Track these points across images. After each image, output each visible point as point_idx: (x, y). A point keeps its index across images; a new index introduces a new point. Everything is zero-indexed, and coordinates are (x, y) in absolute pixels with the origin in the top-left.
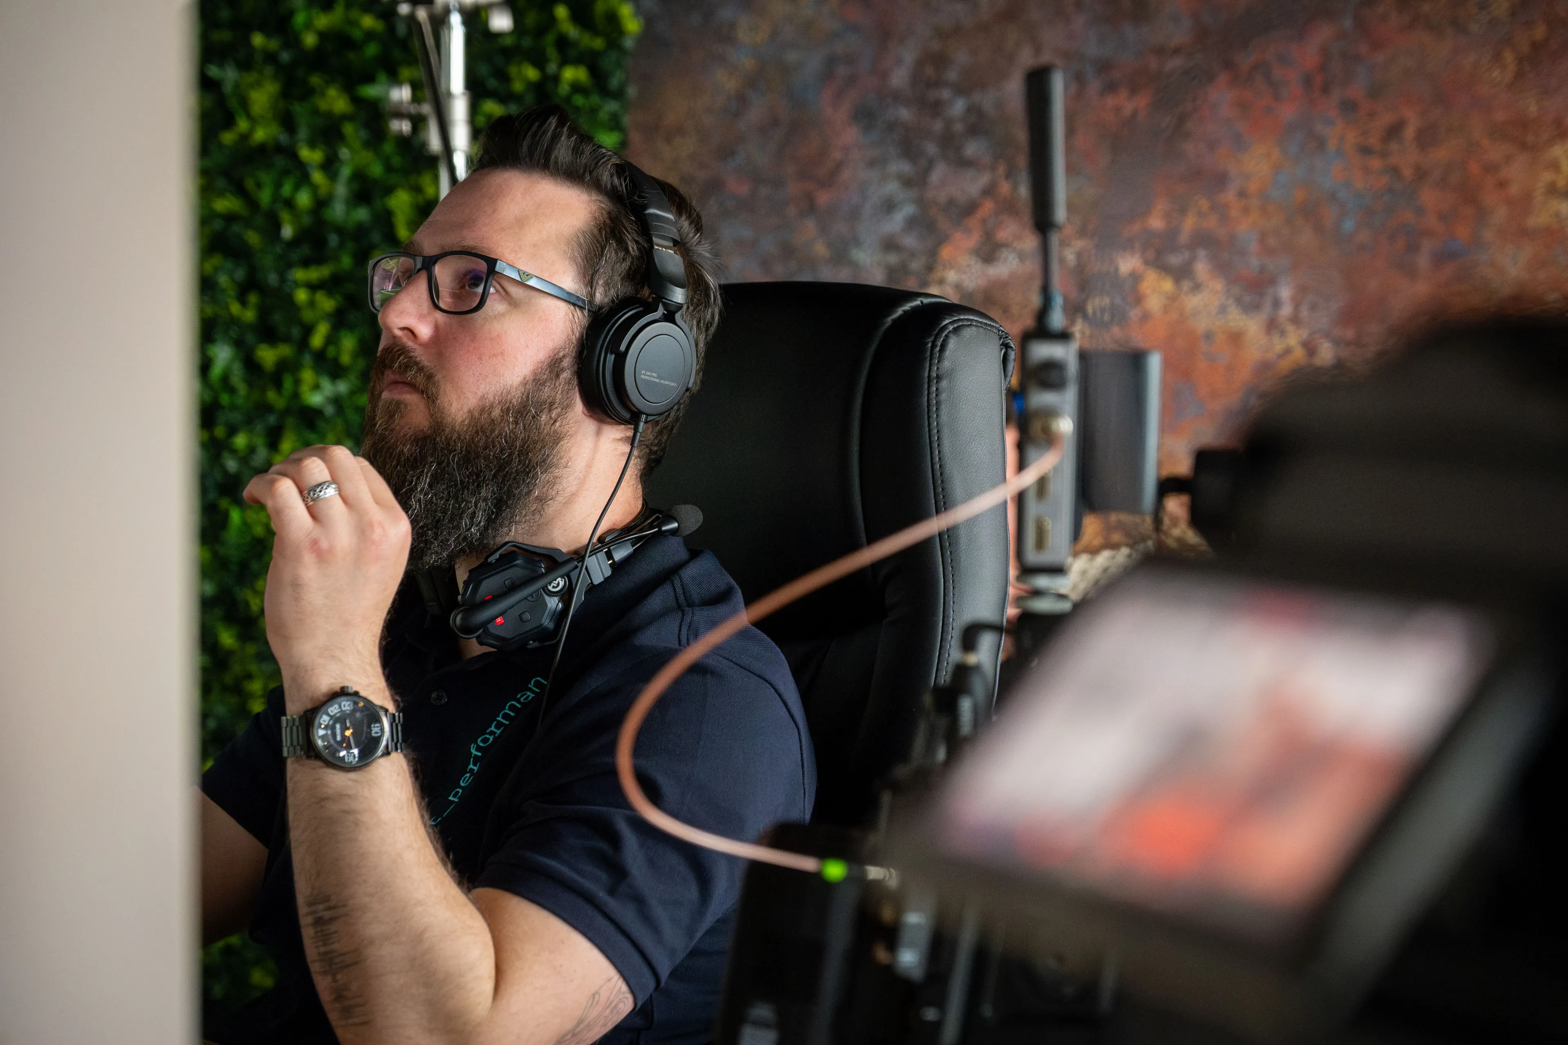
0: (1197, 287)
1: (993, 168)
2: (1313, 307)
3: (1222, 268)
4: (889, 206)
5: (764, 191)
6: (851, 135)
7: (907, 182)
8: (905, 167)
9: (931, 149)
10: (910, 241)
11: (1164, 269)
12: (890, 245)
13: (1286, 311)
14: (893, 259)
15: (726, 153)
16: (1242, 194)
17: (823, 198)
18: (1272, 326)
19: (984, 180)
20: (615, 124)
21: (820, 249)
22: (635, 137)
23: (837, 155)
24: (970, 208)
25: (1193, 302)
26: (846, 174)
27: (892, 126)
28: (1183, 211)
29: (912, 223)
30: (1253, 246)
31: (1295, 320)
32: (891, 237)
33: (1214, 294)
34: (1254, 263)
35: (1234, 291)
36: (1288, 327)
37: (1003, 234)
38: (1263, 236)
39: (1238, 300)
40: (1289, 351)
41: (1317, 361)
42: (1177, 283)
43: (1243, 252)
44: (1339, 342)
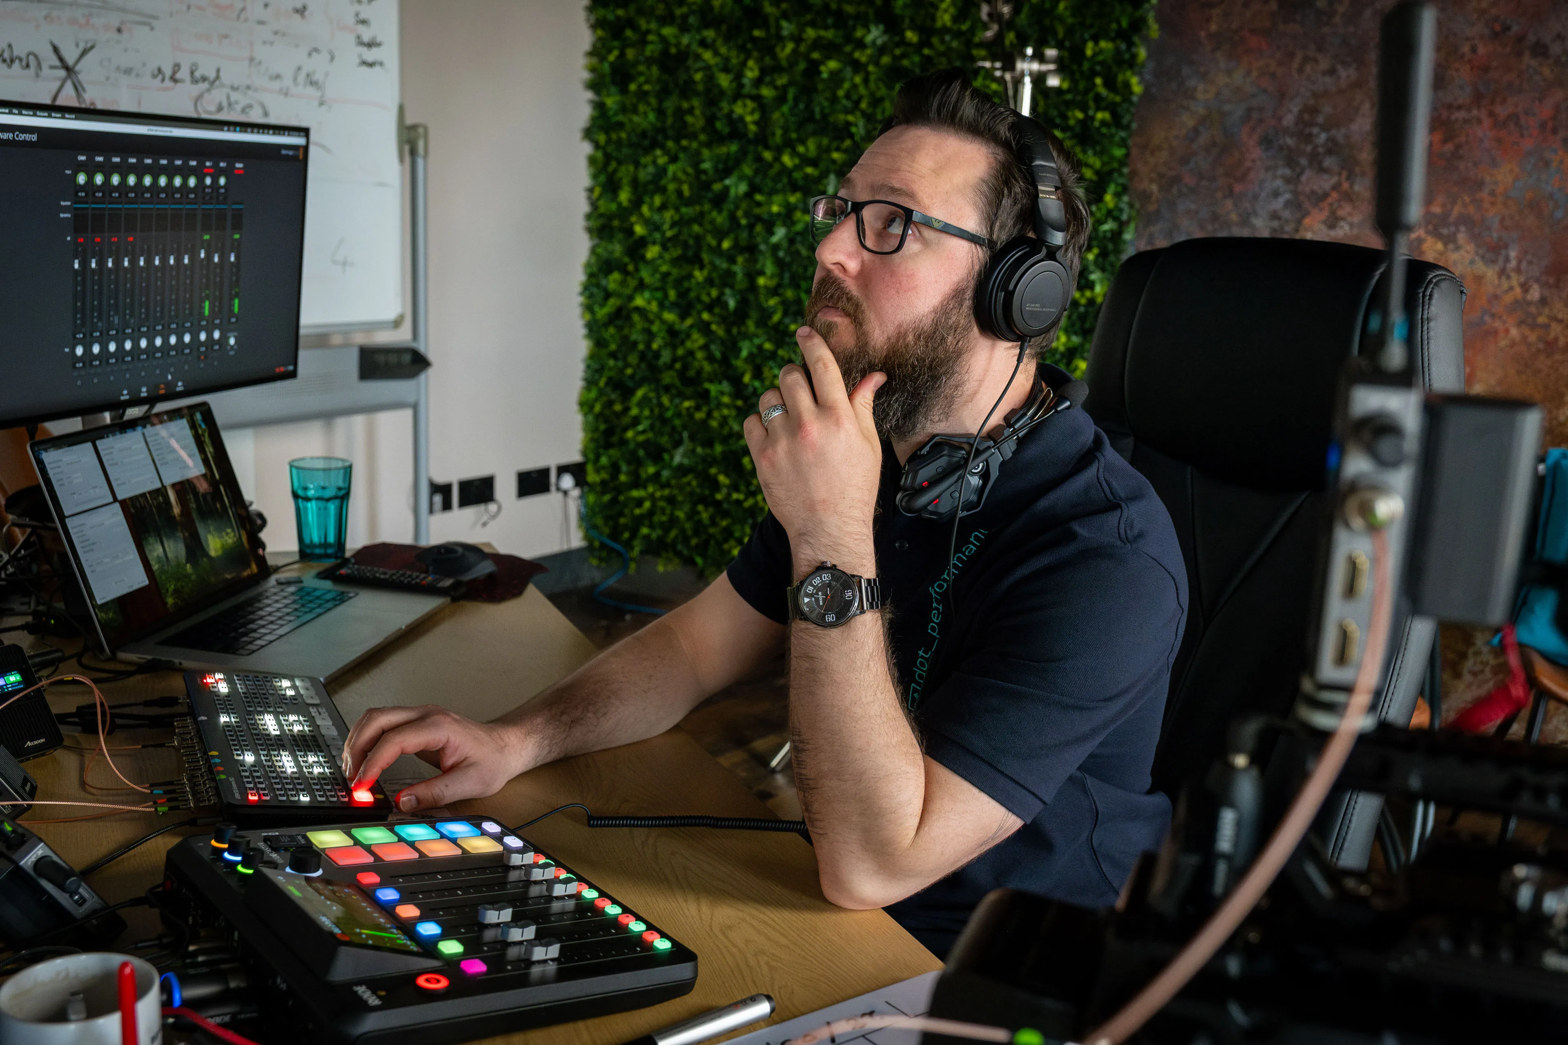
0: (1458, 248)
1: (1340, 174)
2: (1530, 263)
3: (1475, 237)
4: (1276, 194)
5: (1204, 183)
6: (1257, 153)
7: (1287, 180)
8: (1288, 172)
9: (1304, 161)
10: (1286, 214)
11: (1439, 237)
12: (1275, 216)
13: (1513, 264)
14: (1275, 224)
15: (1184, 161)
16: (1493, 193)
17: (1238, 188)
18: (1503, 273)
19: (1334, 180)
20: (1123, 143)
21: (1234, 217)
22: (1134, 152)
23: (1248, 164)
24: (1326, 195)
25: (1454, 256)
26: (1252, 175)
27: (1281, 148)
28: (1454, 203)
29: (1287, 204)
30: (1496, 224)
31: (1518, 270)
32: (1275, 212)
33: (1468, 252)
34: (1495, 235)
35: (1481, 252)
36: (1513, 274)
37: (1341, 213)
38: (1503, 219)
39: (1483, 257)
40: (1511, 288)
41: (1529, 297)
42: (1445, 245)
43: (1489, 229)
44: (1544, 285)
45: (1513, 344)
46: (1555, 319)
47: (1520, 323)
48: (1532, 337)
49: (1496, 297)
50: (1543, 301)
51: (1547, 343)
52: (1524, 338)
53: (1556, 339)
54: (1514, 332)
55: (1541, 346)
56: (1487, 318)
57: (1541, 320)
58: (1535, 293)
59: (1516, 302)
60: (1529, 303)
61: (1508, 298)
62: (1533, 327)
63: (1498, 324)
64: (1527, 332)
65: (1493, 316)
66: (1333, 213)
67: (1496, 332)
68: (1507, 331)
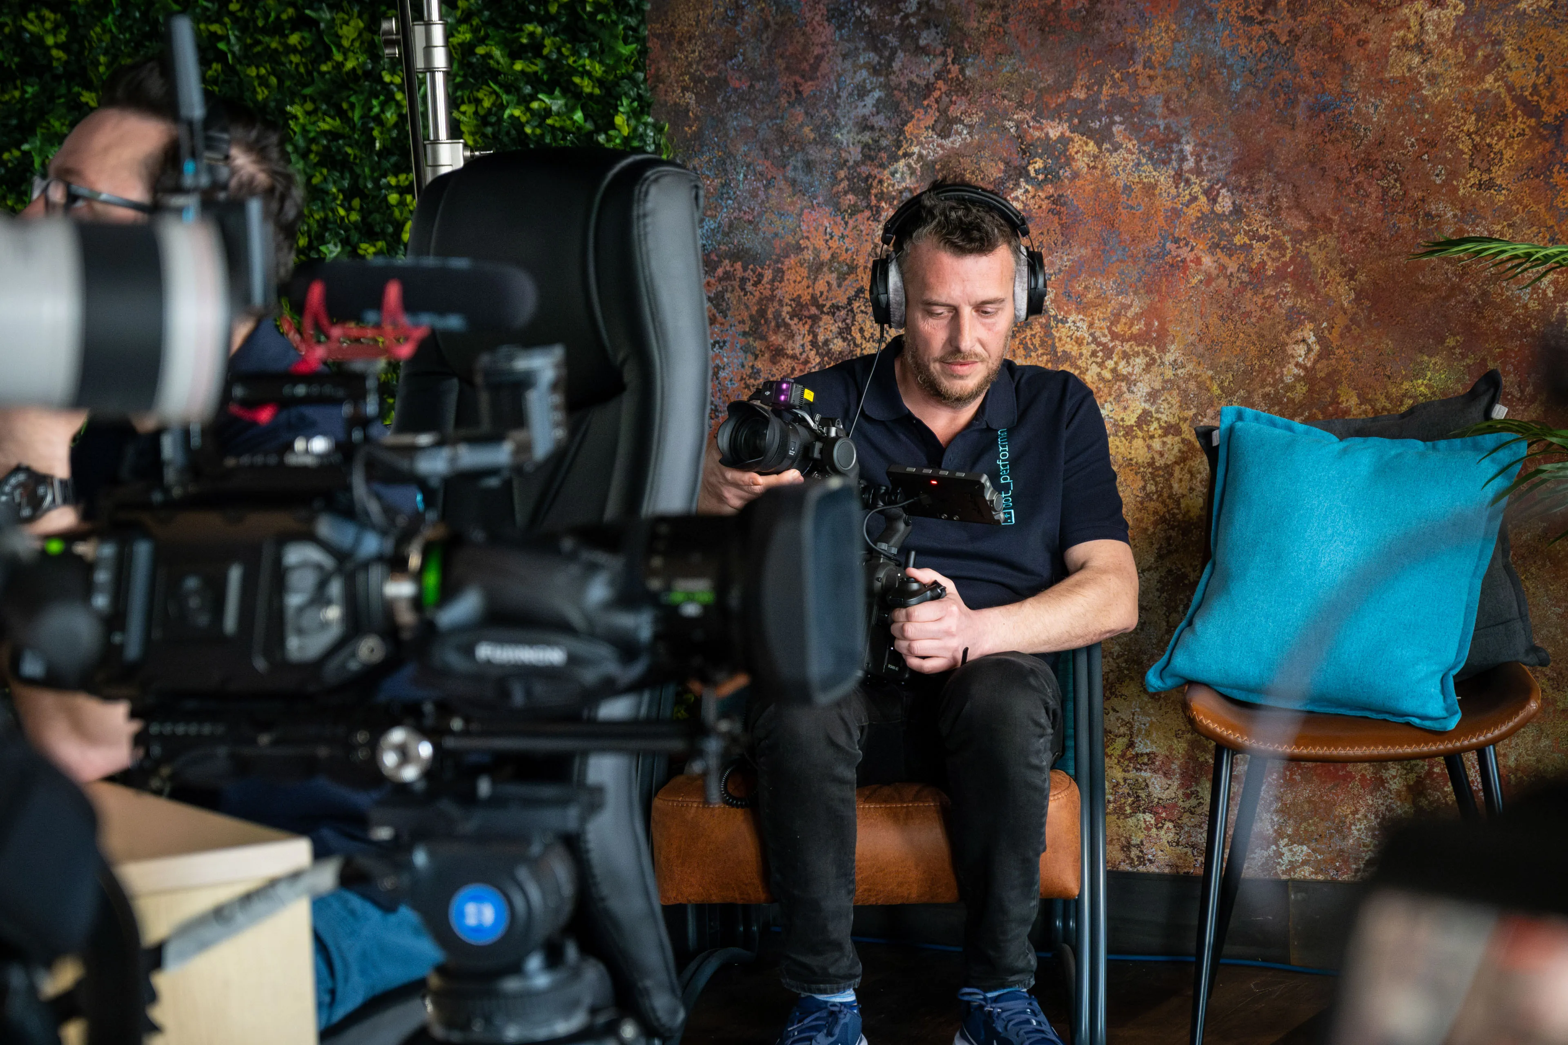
0: (1116, 148)
1: (943, 54)
2: (1212, 158)
3: (1135, 129)
4: (862, 92)
5: (759, 85)
6: (827, 32)
7: (875, 71)
8: (873, 57)
9: (892, 40)
10: (879, 121)
11: (1089, 134)
12: (864, 126)
13: (1190, 163)
14: (866, 137)
15: (727, 54)
16: (1148, 64)
17: (808, 88)
18: (1179, 176)
19: (939, 62)
20: (632, 35)
21: (808, 132)
22: (653, 45)
23: (817, 51)
24: (929, 88)
25: (1114, 159)
26: (824, 67)
27: (859, 22)
28: (1101, 83)
29: (879, 105)
30: (1159, 111)
31: (1198, 172)
32: (865, 118)
33: (1129, 151)
34: (1161, 123)
35: (1146, 149)
36: (1193, 178)
37: (955, 111)
38: (1167, 101)
39: (1150, 157)
40: (1194, 199)
41: (1218, 209)
42: (1099, 145)
43: (1152, 115)
44: (1234, 189)
45: (1209, 279)
46: (1254, 236)
47: (1214, 247)
48: (1232, 267)
49: (1176, 213)
50: (1237, 211)
51: (1251, 272)
52: (1223, 268)
53: (1263, 264)
54: (1207, 261)
55: (1245, 277)
56: (1169, 245)
57: (1238, 240)
58: (1225, 203)
59: (1203, 217)
60: (1221, 217)
61: (1192, 213)
62: (1230, 251)
63: (1184, 252)
64: (1225, 260)
65: (1176, 241)
66: (943, 112)
67: (1181, 266)
68: (1198, 261)
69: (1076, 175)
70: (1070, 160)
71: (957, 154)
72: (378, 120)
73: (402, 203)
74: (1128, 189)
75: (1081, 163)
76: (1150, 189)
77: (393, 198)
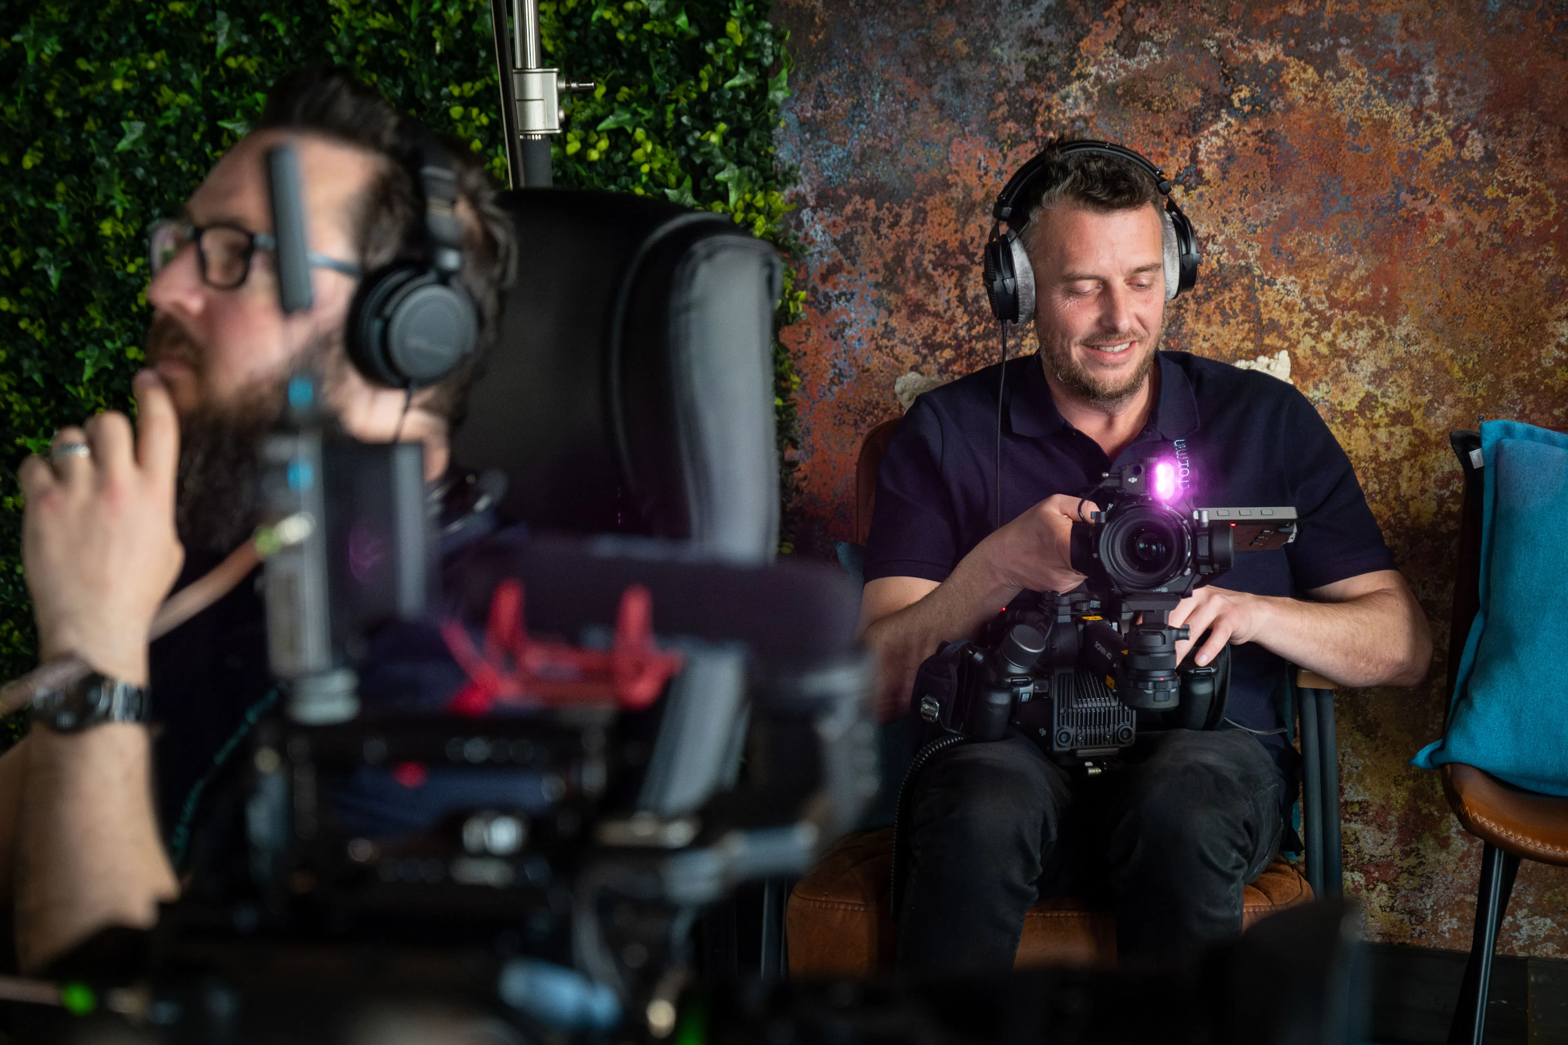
0: (1341, 76)
2: (1459, 93)
3: (1365, 55)
10: (1049, 34)
11: (1309, 58)
12: (1029, 39)
13: (1433, 98)
14: (1033, 53)
18: (1418, 113)
21: (960, 45)
25: (1338, 90)
29: (1050, 15)
30: (1397, 32)
31: (1442, 108)
32: (1030, 30)
33: (1358, 81)
34: (1399, 49)
35: (1379, 79)
36: (1436, 116)
37: (1141, 26)
38: (1406, 21)
39: (1383, 89)
40: (1436, 141)
41: (1466, 154)
42: (1320, 72)
43: (1387, 38)
44: (1486, 131)
45: (1452, 239)
46: (1510, 188)
47: (1459, 201)
48: (1481, 225)
49: (1413, 157)
50: (1490, 157)
51: (1505, 232)
52: (1469, 226)
53: (1520, 223)
54: (1451, 216)
55: (1497, 238)
56: (1404, 196)
57: (1490, 192)
58: (1475, 148)
59: (1447, 163)
60: (1469, 164)
61: (1433, 157)
62: (1480, 205)
63: (1422, 205)
64: (1472, 216)
65: (1413, 191)
66: (1128, 26)
67: (1420, 221)
68: (1439, 216)
69: (1290, 107)
70: (1283, 88)
71: (1145, 77)
72: (439, 17)
73: (466, 118)
74: (1354, 125)
75: (1297, 93)
76: (1382, 127)
77: (456, 111)
